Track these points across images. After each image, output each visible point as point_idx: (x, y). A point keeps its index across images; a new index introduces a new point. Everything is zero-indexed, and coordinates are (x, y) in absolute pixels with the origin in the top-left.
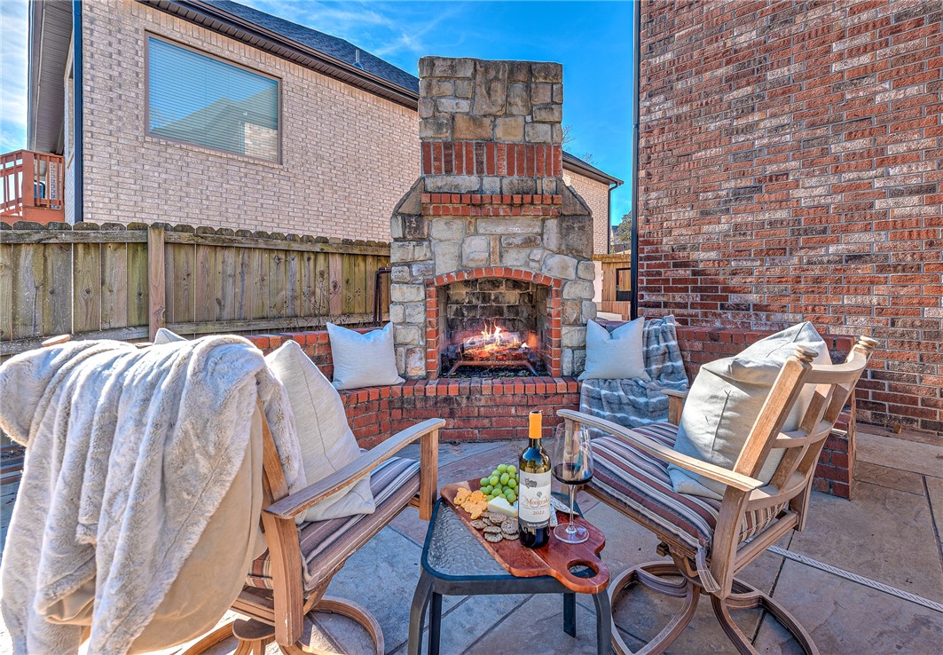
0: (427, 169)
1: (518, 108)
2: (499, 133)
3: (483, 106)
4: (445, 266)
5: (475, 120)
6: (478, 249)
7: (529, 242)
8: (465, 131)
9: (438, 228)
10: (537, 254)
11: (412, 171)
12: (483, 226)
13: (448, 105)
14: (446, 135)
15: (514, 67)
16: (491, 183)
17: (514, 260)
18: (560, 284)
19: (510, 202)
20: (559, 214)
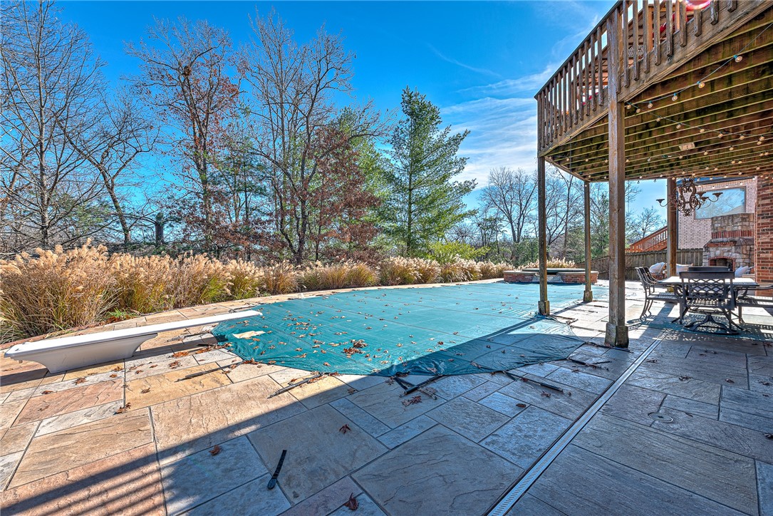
0: (712, 237)
1: (730, 224)
2: (727, 229)
3: (723, 225)
4: (712, 256)
5: (721, 227)
6: (718, 252)
7: (729, 251)
8: (719, 230)
9: (711, 249)
10: (730, 253)
11: (709, 238)
12: (720, 248)
13: (716, 225)
14: (716, 231)
15: (729, 216)
16: (725, 239)
17: (725, 255)
18: (735, 259)
19: (724, 243)
20: (735, 245)
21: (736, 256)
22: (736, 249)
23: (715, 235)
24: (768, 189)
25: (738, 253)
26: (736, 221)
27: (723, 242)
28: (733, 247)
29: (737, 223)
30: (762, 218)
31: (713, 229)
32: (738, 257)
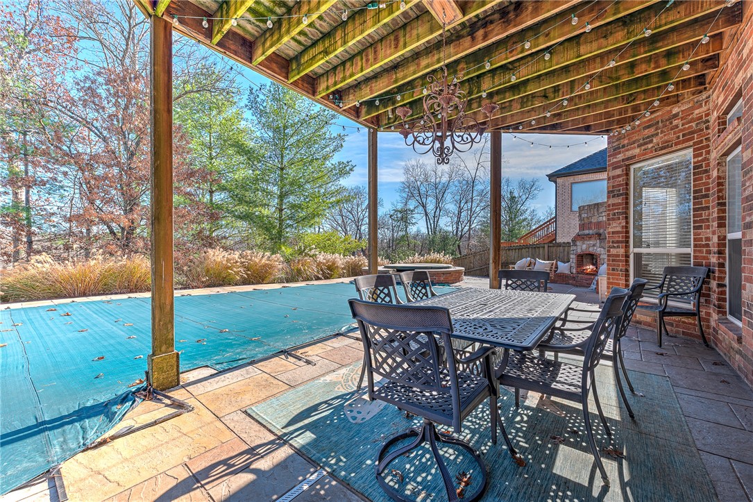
0: (579, 229)
1: (596, 214)
2: (592, 220)
3: (590, 215)
4: (579, 251)
5: (588, 218)
6: (584, 247)
7: (594, 245)
8: (586, 221)
9: (578, 243)
10: (595, 248)
11: (577, 230)
12: (586, 242)
13: (583, 216)
14: (583, 222)
15: (595, 204)
16: (591, 232)
17: (591, 249)
18: (600, 255)
19: (589, 237)
20: (599, 239)
21: (601, 251)
22: (600, 243)
23: (582, 227)
24: (620, 153)
25: (602, 247)
26: (601, 210)
27: (589, 234)
28: (598, 241)
29: (602, 213)
30: (613, 196)
31: (580, 220)
32: (602, 252)
